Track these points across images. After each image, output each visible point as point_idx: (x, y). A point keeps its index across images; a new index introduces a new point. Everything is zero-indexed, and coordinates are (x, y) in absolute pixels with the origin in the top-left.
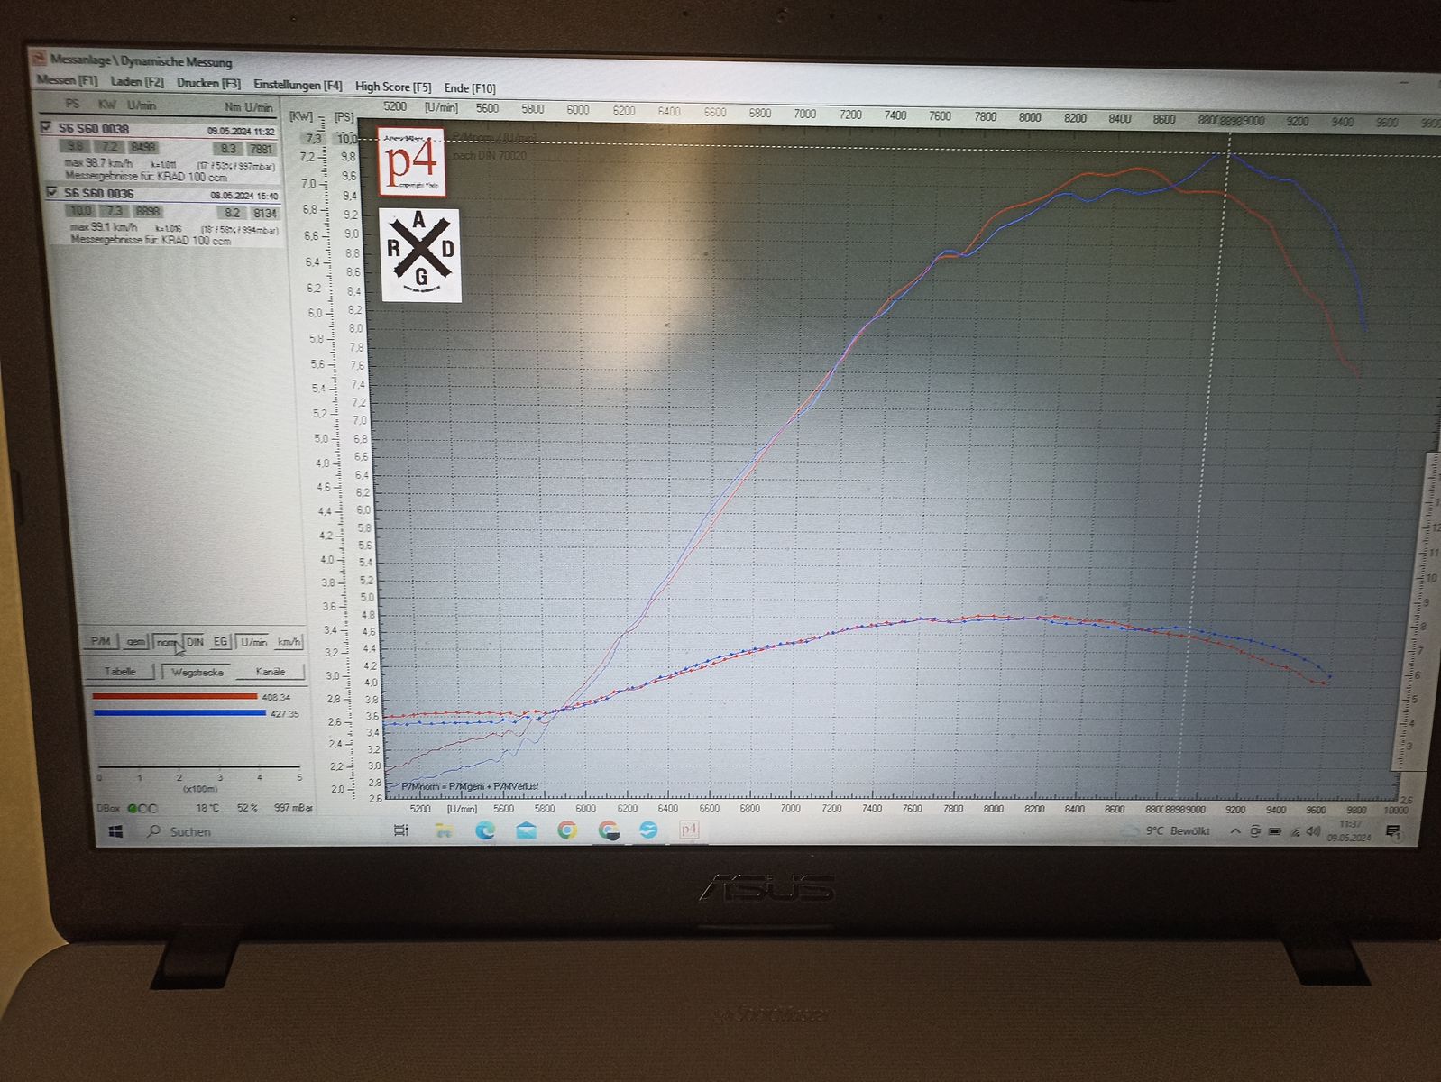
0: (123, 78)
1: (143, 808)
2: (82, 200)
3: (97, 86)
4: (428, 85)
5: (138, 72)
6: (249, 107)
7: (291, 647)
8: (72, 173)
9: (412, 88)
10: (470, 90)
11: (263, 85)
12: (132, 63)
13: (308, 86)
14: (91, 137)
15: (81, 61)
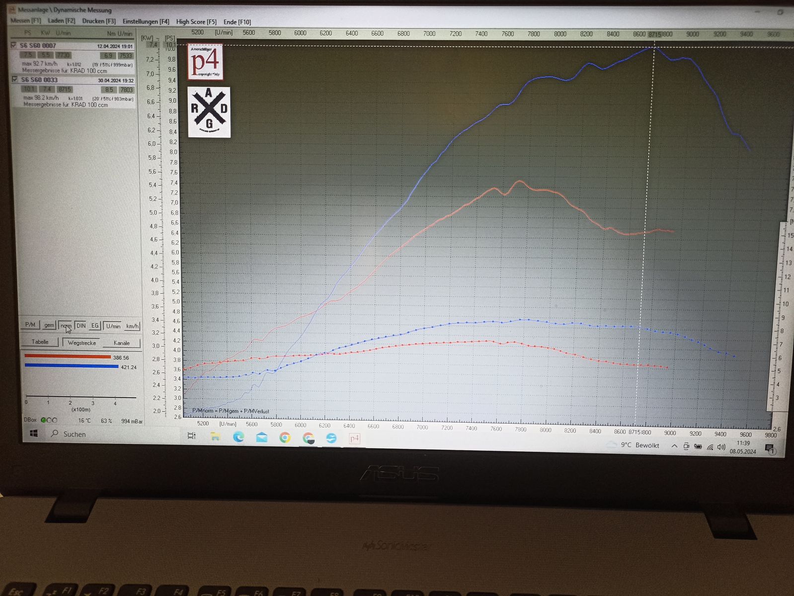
0: (54, 19)
1: (49, 420)
2: (30, 83)
3: (40, 23)
4: (215, 21)
5: (62, 16)
6: (120, 34)
7: (133, 329)
8: (26, 69)
9: (206, 23)
10: (237, 23)
11: (128, 22)
12: (59, 11)
13: (152, 22)
14: (36, 50)
15: (33, 10)
